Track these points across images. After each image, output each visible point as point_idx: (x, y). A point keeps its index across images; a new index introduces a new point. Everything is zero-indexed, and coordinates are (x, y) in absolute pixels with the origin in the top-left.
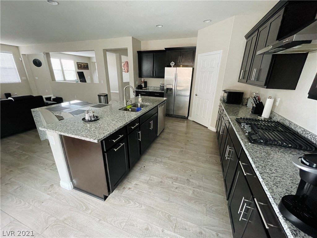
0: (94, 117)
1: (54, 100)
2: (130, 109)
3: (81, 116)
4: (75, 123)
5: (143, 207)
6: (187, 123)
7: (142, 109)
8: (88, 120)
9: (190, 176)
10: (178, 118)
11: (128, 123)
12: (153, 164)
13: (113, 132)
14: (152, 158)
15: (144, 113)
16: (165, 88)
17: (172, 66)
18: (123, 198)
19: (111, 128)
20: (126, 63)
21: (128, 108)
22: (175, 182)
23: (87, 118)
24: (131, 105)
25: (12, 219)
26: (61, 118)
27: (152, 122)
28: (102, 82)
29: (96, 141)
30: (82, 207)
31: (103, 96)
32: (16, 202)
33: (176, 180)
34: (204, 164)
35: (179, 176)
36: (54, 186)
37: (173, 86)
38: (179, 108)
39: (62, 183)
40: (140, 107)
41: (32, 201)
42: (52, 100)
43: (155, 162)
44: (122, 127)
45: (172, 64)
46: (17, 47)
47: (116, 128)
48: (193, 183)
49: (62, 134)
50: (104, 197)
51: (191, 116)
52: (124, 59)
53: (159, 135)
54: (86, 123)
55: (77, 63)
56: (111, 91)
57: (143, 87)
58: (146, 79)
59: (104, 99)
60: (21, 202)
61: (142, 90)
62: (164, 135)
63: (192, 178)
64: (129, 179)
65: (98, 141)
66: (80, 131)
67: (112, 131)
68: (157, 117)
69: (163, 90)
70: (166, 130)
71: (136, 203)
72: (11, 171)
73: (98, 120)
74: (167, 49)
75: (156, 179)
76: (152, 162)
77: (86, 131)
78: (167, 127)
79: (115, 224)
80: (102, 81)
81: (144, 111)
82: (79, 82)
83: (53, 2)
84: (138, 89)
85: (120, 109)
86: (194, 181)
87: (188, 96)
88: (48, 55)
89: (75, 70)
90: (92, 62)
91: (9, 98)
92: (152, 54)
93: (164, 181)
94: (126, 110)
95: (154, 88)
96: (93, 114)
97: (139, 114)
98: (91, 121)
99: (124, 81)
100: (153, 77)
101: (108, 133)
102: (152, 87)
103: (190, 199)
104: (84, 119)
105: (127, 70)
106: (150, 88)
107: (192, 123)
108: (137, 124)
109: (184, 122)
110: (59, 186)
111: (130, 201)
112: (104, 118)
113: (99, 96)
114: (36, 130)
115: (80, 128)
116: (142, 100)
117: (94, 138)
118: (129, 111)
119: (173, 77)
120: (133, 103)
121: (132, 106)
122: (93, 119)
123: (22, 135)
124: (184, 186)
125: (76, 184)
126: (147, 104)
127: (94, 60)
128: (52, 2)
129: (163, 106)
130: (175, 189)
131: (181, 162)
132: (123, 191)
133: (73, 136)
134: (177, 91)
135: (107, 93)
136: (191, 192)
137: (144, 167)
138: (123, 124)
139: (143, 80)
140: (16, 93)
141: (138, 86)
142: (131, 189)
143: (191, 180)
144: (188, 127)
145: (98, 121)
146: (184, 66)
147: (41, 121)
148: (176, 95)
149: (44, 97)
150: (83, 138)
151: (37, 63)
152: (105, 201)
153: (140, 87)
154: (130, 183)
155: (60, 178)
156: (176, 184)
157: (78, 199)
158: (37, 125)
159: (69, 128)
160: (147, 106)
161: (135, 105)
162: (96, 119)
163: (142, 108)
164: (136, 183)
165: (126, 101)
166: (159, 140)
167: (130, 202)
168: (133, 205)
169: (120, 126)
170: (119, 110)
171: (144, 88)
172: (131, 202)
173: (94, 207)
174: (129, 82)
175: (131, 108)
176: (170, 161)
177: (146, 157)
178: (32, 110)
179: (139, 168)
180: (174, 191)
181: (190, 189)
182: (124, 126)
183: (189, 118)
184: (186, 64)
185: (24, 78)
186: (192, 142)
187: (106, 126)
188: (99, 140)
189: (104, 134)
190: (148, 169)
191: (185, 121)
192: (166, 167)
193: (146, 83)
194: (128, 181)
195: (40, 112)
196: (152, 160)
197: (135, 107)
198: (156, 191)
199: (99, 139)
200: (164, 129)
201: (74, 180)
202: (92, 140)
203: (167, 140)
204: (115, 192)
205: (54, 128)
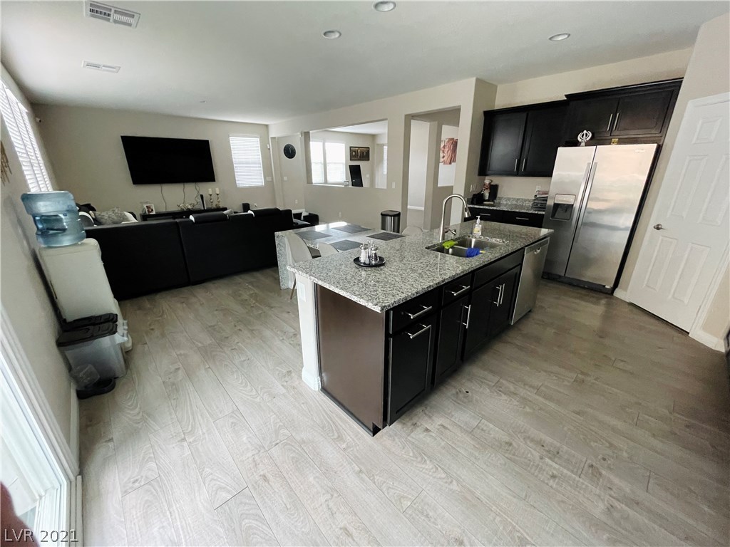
0: (376, 259)
1: (306, 218)
2: (451, 250)
3: (352, 254)
4: (341, 265)
5: (455, 486)
6: (608, 305)
7: (481, 252)
8: (364, 263)
9: (604, 459)
10: (577, 286)
11: (447, 281)
12: (491, 392)
13: (413, 297)
14: (490, 376)
15: (486, 263)
16: (550, 203)
17: (583, 144)
18: (410, 445)
19: (409, 287)
20: (448, 141)
21: (447, 246)
22: (550, 458)
23: (363, 259)
24: (454, 240)
25: (235, 408)
26: (316, 254)
27: (501, 288)
28: (394, 187)
29: (377, 309)
30: (333, 432)
31: (391, 216)
32: (241, 384)
33: (555, 454)
34: (662, 442)
35: (565, 448)
36: (293, 374)
37: (576, 199)
38: (587, 261)
39: (304, 373)
40: (475, 246)
41: (261, 389)
42: (302, 217)
43: (498, 389)
44: (432, 288)
45: (584, 136)
46: (267, 126)
47: (420, 288)
48: (610, 481)
49: (320, 283)
50: (373, 429)
51: (626, 289)
52: (448, 132)
53: (514, 324)
54: (360, 269)
55: (351, 147)
56: (409, 207)
57: (487, 198)
58: (496, 180)
59: (393, 223)
60: (246, 386)
61: (482, 207)
62: (530, 327)
63: (609, 468)
64: (428, 408)
65: (382, 310)
66: (349, 282)
67: (410, 294)
68: (518, 276)
69: (543, 207)
70: (536, 316)
71: (439, 469)
72: (240, 330)
73: (383, 265)
74: (571, 97)
75: (495, 432)
76: (488, 385)
77: (360, 285)
78: (542, 307)
79: (388, 493)
80: (394, 184)
81: (485, 257)
82: (351, 186)
83: (332, 34)
84: (472, 203)
85: (428, 248)
86: (616, 480)
87: (625, 229)
88: (306, 136)
89: (344, 162)
90: (378, 145)
91: (250, 212)
92: (524, 115)
93: (519, 446)
94: (441, 249)
95: (514, 202)
96: (374, 252)
97: (475, 262)
98: (370, 266)
99: (439, 185)
100: (518, 174)
101: (403, 296)
102: (509, 199)
103: (595, 525)
104: (357, 260)
105: (449, 160)
106: (504, 202)
107: (627, 309)
108: (465, 288)
109: (597, 303)
110: (300, 376)
111: (426, 458)
112: (395, 264)
113: (384, 216)
114: (276, 268)
115: (349, 277)
116: (484, 231)
117: (375, 302)
118: (448, 253)
119: (580, 174)
120: (458, 236)
121: (456, 242)
122: (373, 262)
123: (258, 275)
124: (577, 478)
125: (325, 383)
126: (494, 240)
127: (384, 140)
128: (329, 34)
129: (539, 251)
130: (548, 476)
131: (578, 413)
132: (412, 431)
133: (337, 291)
134: (589, 213)
135: (399, 209)
136: (601, 506)
137: (467, 392)
138: (434, 282)
139: (487, 182)
140: (255, 204)
141: (474, 195)
142: (431, 433)
143: (604, 472)
144: (607, 317)
145: (382, 267)
146: (622, 141)
147: (286, 255)
148: (585, 224)
149: (294, 212)
150: (354, 299)
151: (290, 152)
152: (374, 435)
153: (477, 199)
154: (430, 417)
155: (302, 363)
156: (554, 466)
157: (327, 414)
158: (280, 261)
159: (330, 274)
160: (493, 246)
161: (463, 242)
162: (379, 263)
163: (483, 249)
164: (444, 424)
165: (443, 230)
166: (514, 337)
167: (425, 461)
168: (432, 471)
169: (428, 284)
170: (426, 248)
171: (488, 201)
172: (428, 462)
173: (353, 440)
174: (452, 187)
175: (452, 247)
176: (541, 399)
177: (474, 370)
178: (276, 233)
179: (454, 391)
180: (543, 481)
181: (599, 496)
182: (435, 286)
183: (618, 293)
184: (632, 134)
185: (269, 179)
186: (621, 365)
187: (397, 280)
188: (384, 307)
189: (393, 296)
190: (477, 401)
191: (601, 299)
192: (528, 409)
193: (494, 189)
194: (425, 414)
195: (288, 238)
196: (490, 383)
197: (462, 247)
198: (492, 460)
199: (384, 305)
200: (530, 311)
201: (323, 375)
202: (370, 305)
203: (538, 340)
204: (396, 427)
205: (308, 271)
